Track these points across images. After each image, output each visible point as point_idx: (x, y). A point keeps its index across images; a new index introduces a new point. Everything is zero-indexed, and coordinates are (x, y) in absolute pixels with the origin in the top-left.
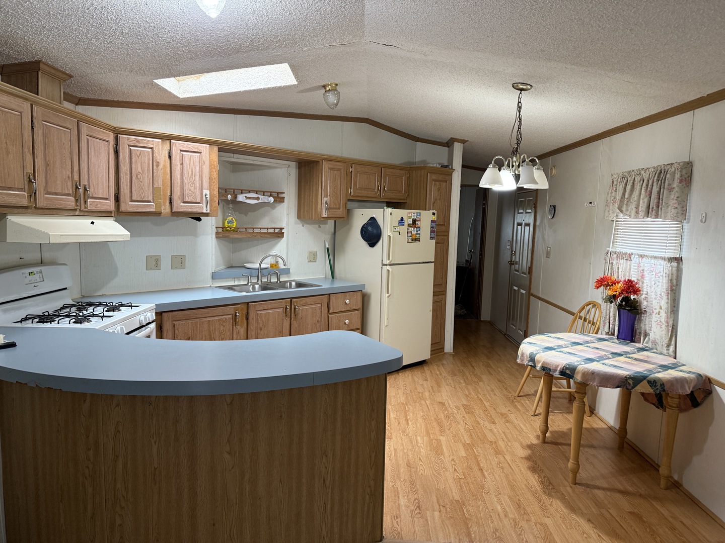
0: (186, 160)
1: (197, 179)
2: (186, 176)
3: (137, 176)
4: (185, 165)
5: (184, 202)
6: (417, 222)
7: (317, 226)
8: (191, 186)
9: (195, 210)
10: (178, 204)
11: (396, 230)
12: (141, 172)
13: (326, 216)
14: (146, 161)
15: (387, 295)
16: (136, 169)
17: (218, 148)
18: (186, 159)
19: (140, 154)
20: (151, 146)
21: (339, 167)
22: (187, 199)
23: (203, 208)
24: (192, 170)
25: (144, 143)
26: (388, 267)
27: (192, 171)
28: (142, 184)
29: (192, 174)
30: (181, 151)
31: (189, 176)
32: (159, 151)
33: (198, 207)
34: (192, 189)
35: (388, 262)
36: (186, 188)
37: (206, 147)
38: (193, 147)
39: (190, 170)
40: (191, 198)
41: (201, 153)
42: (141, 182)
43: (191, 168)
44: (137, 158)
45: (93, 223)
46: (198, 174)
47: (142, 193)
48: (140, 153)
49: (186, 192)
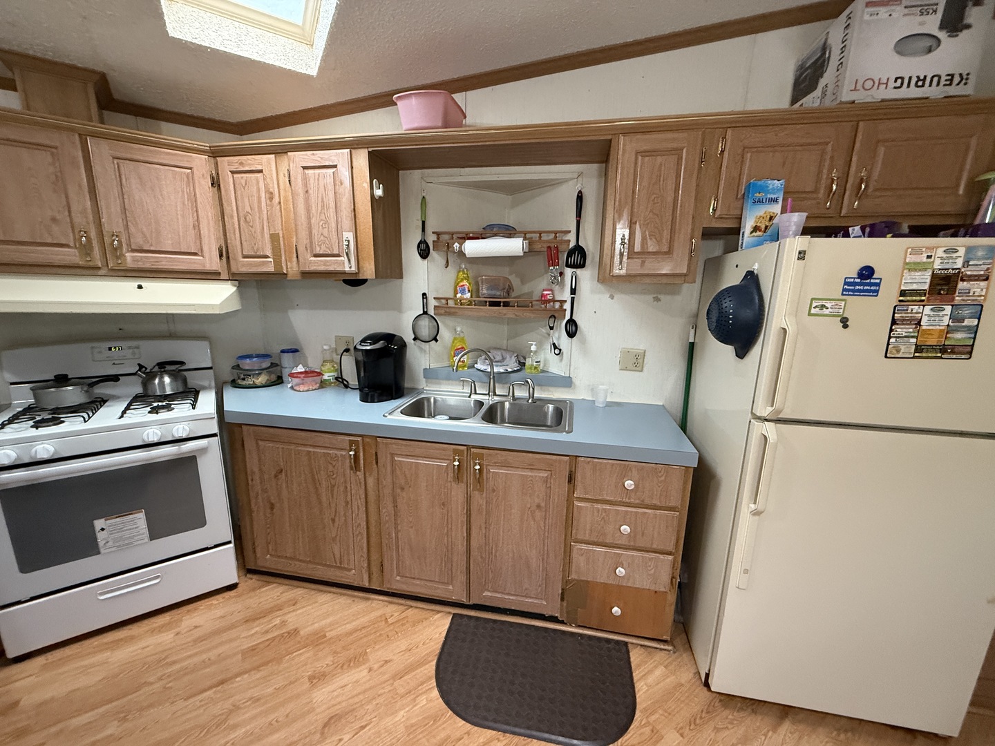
0: (312, 183)
1: (332, 215)
2: (313, 210)
3: (245, 218)
4: (311, 192)
5: (316, 256)
6: (961, 285)
7: (650, 298)
8: (323, 228)
9: (331, 268)
10: (305, 259)
11: (826, 311)
12: (250, 212)
13: (623, 272)
14: (255, 193)
15: (753, 506)
16: (244, 208)
17: (369, 152)
18: (312, 181)
19: (246, 184)
20: (259, 168)
21: (675, 145)
22: (318, 251)
23: (344, 263)
24: (322, 199)
25: (250, 164)
26: (770, 429)
27: (323, 201)
28: (253, 230)
29: (323, 206)
30: (304, 168)
31: (319, 211)
32: (272, 174)
33: (336, 262)
34: (325, 232)
35: (765, 411)
36: (315, 231)
37: (343, 154)
38: (322, 158)
39: (320, 200)
40: (325, 249)
41: (335, 166)
42: (252, 227)
43: (320, 196)
44: (243, 190)
45: (140, 287)
46: (332, 205)
47: (255, 244)
48: (246, 181)
49: (316, 238)
